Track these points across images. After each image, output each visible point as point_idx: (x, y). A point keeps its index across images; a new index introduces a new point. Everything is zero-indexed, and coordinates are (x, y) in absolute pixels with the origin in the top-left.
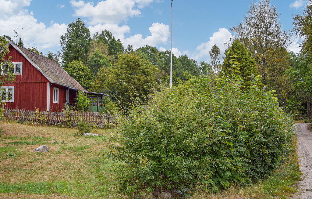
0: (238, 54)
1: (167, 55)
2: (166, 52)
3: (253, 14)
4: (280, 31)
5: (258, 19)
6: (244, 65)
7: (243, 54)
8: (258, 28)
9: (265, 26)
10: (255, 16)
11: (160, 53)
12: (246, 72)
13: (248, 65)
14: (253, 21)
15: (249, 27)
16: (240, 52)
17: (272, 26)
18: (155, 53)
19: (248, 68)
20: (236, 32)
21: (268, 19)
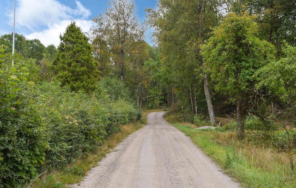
0: (73, 38)
1: (35, 43)
2: (33, 41)
3: (112, 5)
4: (138, 24)
5: (118, 10)
6: (79, 50)
7: (78, 38)
8: (117, 20)
9: (124, 18)
10: (114, 8)
11: (28, 41)
12: (80, 57)
13: (83, 50)
14: (113, 12)
15: (108, 18)
16: (75, 36)
17: (130, 18)
18: (22, 41)
19: (83, 53)
20: (97, 22)
21: (126, 11)
